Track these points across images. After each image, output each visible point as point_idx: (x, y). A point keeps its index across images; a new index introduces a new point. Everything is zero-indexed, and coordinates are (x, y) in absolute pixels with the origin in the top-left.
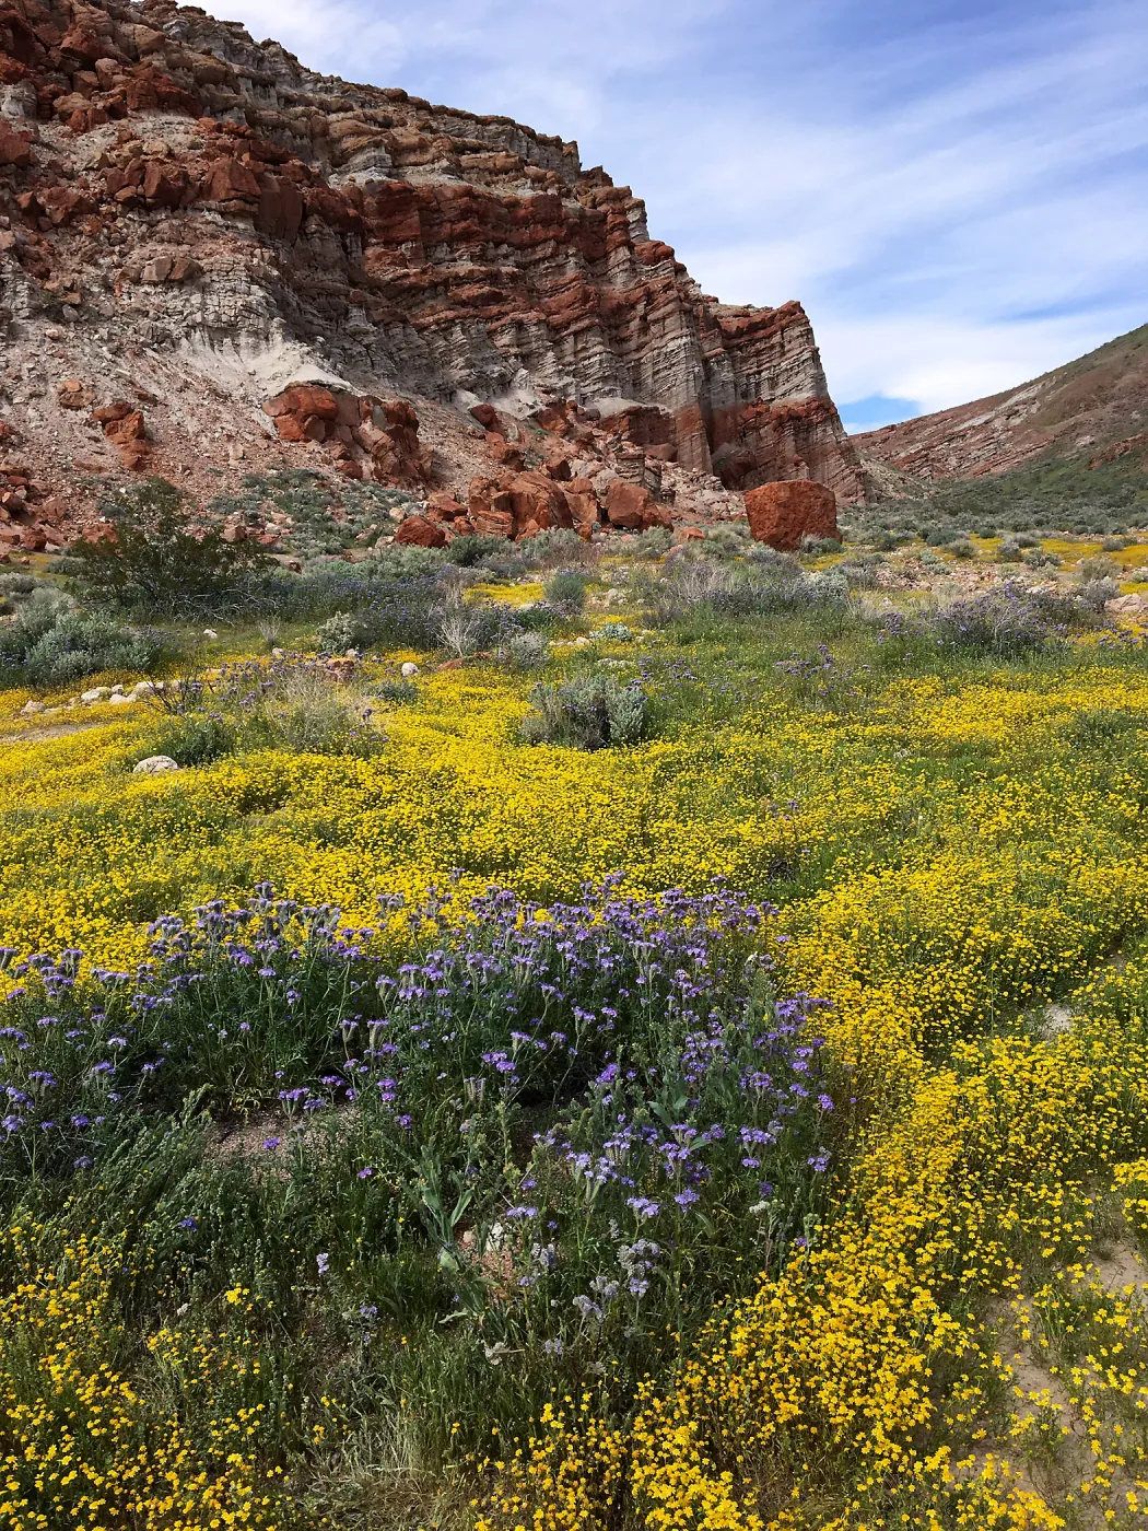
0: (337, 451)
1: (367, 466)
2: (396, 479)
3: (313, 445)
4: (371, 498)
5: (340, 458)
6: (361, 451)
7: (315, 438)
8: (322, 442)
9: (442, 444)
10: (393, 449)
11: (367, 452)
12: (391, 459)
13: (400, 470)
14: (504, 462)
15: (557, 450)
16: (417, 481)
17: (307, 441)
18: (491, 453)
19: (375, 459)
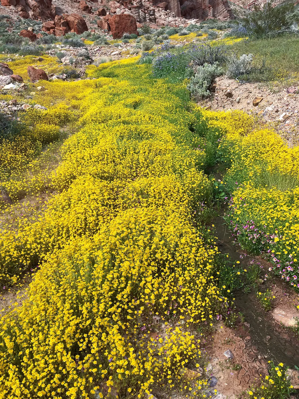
0: (20, 9)
1: (31, 13)
2: (40, 17)
3: (12, 7)
4: (24, 24)
5: (21, 11)
6: (29, 9)
7: (13, 5)
8: (15, 6)
9: (63, 5)
10: (38, 7)
11: (31, 9)
12: (38, 10)
13: (42, 14)
14: (84, 10)
15: (113, 5)
16: (49, 18)
17: (10, 6)
18: (80, 7)
19: (33, 11)
